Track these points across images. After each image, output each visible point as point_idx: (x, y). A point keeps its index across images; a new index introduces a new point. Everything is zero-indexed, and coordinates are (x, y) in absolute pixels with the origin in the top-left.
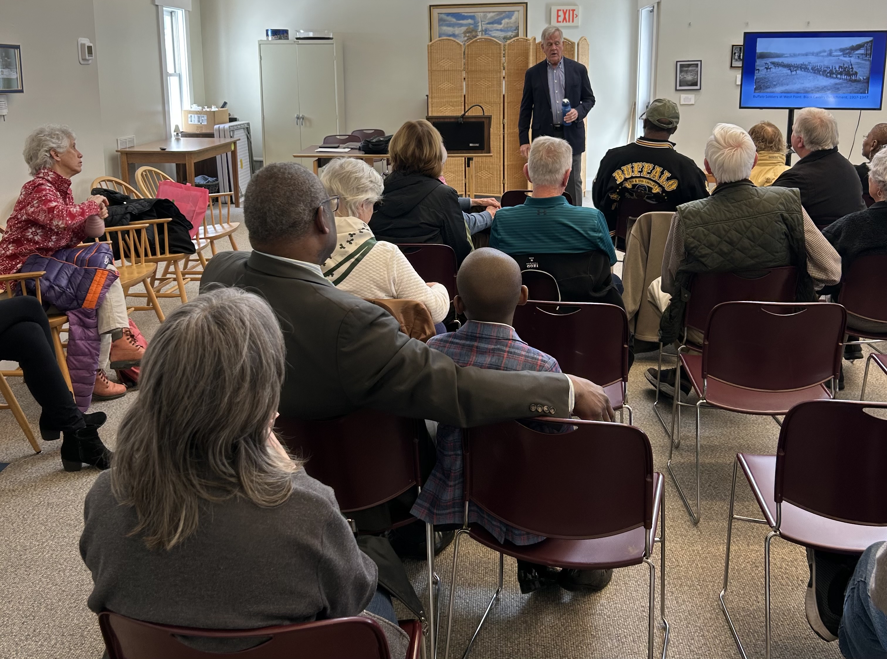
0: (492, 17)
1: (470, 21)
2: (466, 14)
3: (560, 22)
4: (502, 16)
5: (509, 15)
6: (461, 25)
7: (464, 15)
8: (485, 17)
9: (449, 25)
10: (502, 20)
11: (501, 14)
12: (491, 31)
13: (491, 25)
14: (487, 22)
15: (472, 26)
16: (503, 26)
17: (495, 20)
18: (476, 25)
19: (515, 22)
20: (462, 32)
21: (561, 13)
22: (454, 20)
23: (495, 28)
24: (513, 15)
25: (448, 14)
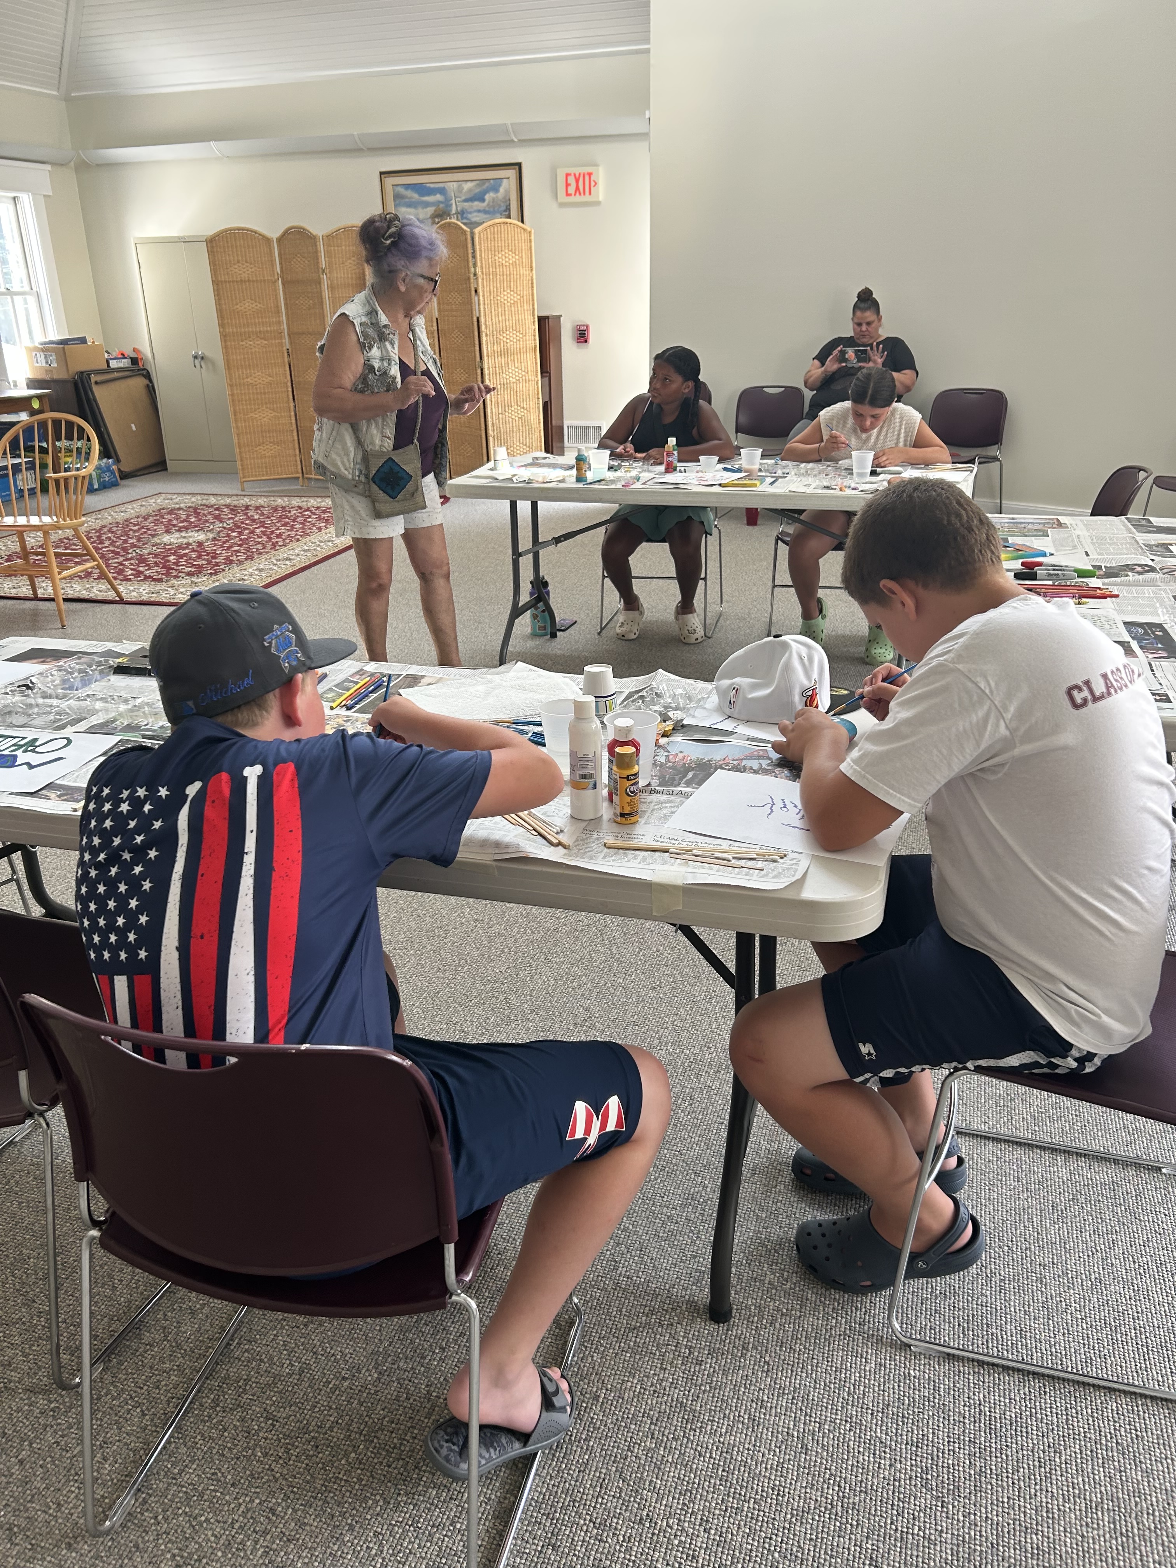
0: (470, 190)
1: (439, 197)
2: (432, 186)
3: (570, 195)
4: (485, 187)
5: (495, 185)
6: (427, 205)
7: (429, 188)
8: (460, 189)
9: (410, 205)
10: (485, 194)
11: (484, 184)
12: (470, 213)
13: (470, 203)
14: (463, 198)
15: (442, 206)
16: (488, 205)
17: (475, 194)
18: (447, 202)
19: (504, 198)
20: (429, 216)
21: (571, 180)
22: (416, 196)
23: (475, 208)
24: (500, 185)
25: (407, 186)
